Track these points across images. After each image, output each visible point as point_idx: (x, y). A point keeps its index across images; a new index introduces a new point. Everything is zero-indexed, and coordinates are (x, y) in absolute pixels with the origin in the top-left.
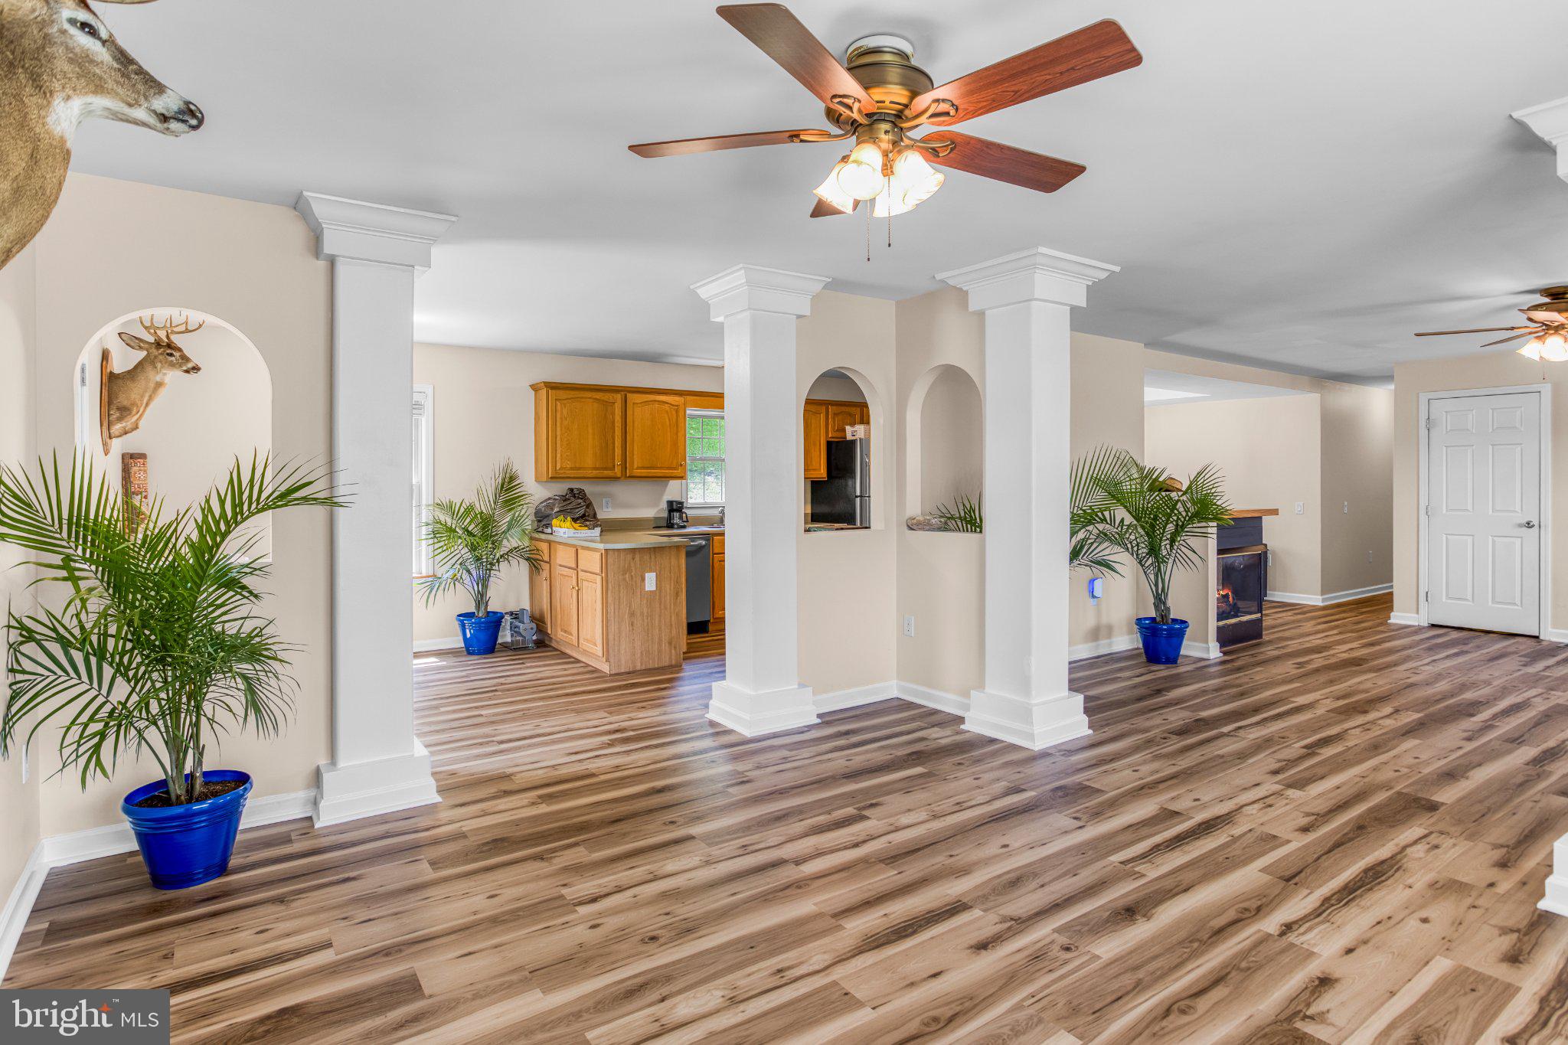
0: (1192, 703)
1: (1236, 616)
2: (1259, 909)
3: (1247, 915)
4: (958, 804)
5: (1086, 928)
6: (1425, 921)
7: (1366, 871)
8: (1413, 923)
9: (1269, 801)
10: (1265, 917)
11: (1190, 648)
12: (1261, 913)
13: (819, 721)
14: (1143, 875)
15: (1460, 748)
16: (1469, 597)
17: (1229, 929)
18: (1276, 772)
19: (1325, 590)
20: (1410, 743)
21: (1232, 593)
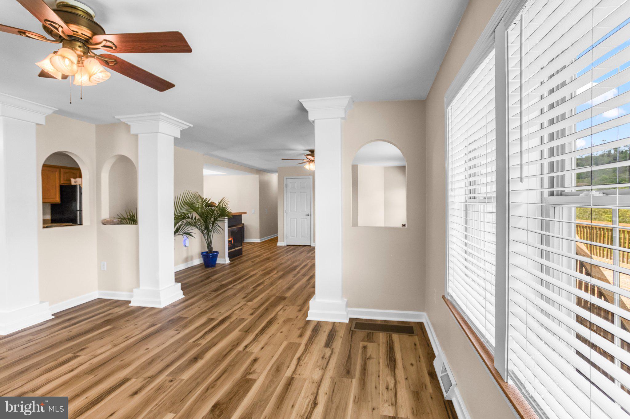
0: (220, 279)
1: (234, 248)
2: (238, 344)
3: (234, 347)
4: (126, 337)
5: (179, 371)
6: (281, 332)
7: (268, 322)
8: (279, 334)
9: (242, 308)
10: (239, 346)
11: (219, 261)
12: (238, 345)
13: (53, 317)
14: (201, 344)
15: (292, 280)
16: (296, 236)
17: (228, 354)
18: (244, 298)
19: (261, 237)
20: (281, 281)
21: (233, 240)
